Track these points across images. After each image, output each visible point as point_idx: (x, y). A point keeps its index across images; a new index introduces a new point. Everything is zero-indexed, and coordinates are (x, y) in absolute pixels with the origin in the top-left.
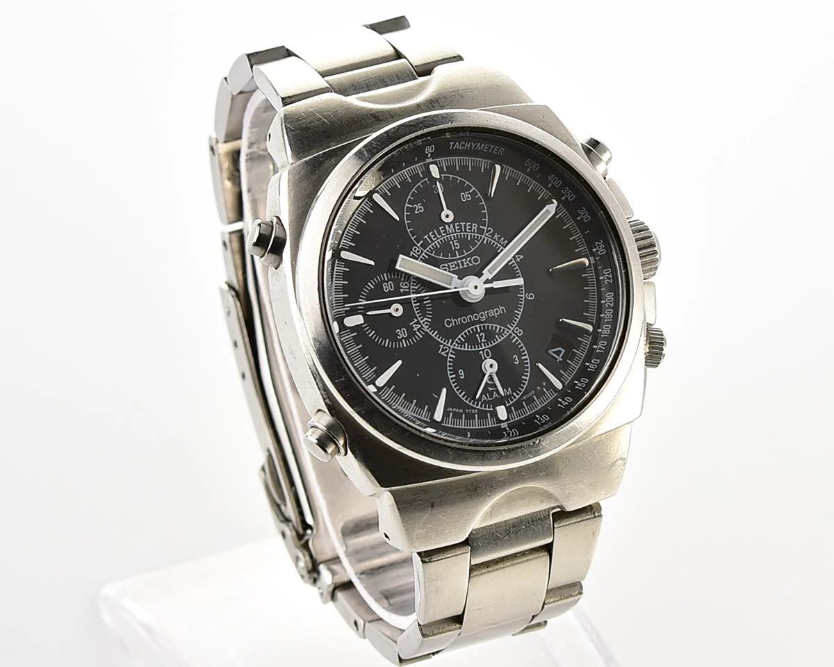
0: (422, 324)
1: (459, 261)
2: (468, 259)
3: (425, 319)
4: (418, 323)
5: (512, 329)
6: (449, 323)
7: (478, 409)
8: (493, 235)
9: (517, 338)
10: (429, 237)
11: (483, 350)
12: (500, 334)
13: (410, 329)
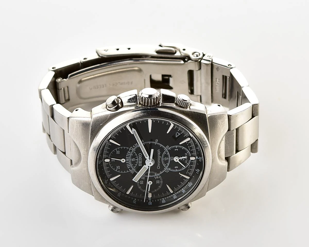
0: (157, 175)
1: (139, 160)
2: (139, 157)
3: (155, 174)
4: (156, 177)
5: (166, 149)
6: (158, 168)
7: (189, 164)
8: (133, 147)
9: (169, 148)
10: (129, 167)
11: (170, 159)
12: (166, 153)
13: (157, 179)
